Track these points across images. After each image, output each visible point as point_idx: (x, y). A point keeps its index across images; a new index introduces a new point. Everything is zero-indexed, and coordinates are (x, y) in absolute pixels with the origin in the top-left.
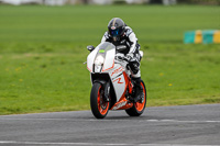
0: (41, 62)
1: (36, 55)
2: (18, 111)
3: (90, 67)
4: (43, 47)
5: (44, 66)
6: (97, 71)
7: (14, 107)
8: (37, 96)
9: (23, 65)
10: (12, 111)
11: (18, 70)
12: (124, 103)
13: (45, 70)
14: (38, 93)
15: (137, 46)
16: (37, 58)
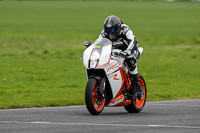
0: (192, 53)
1: (188, 47)
2: (169, 97)
3: (86, 63)
4: (194, 40)
5: (194, 57)
6: (93, 66)
7: (166, 94)
8: (187, 84)
9: (174, 56)
10: (164, 97)
11: (170, 60)
12: (121, 99)
13: (195, 60)
14: (188, 82)
15: (135, 43)
16: (188, 50)
